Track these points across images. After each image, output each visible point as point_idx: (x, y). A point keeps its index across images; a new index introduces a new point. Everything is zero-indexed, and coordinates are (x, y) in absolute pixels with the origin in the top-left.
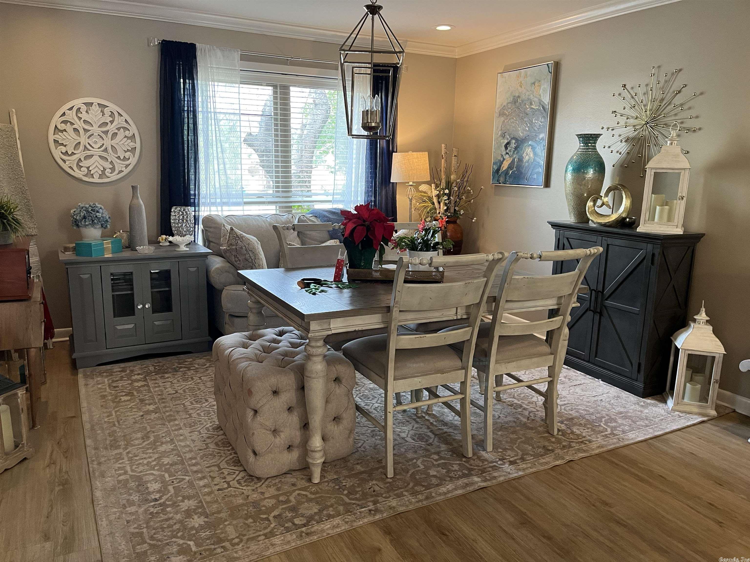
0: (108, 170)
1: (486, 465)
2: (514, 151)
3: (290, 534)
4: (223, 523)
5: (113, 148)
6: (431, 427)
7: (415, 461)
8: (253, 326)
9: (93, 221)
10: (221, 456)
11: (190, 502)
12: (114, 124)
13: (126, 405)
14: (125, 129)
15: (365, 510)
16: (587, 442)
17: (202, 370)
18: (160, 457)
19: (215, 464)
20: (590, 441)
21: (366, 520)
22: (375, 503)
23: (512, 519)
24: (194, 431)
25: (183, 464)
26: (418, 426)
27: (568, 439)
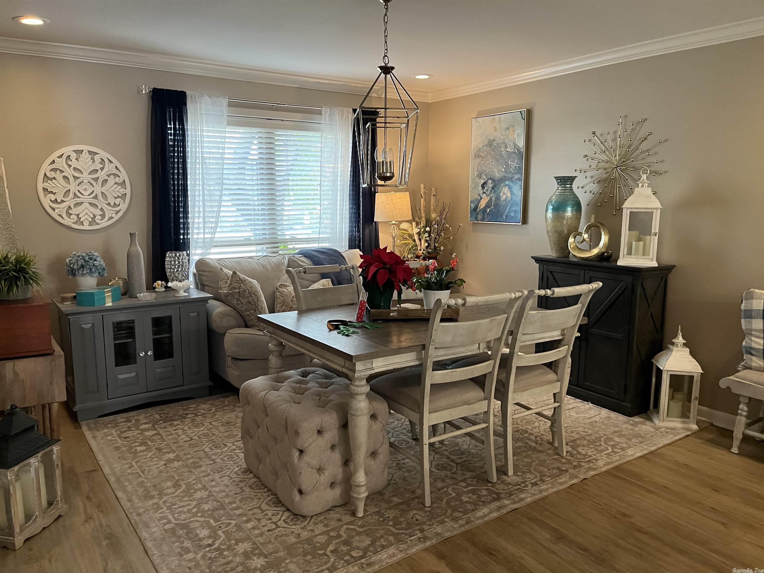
0: (98, 217)
1: (511, 488)
2: (491, 191)
3: (352, 566)
4: (284, 562)
5: (103, 195)
6: (450, 456)
7: (445, 489)
8: (275, 368)
9: (91, 269)
10: (259, 498)
11: (245, 544)
12: (104, 171)
13: (144, 455)
14: (116, 175)
15: (414, 539)
16: (594, 461)
17: (210, 416)
18: (199, 504)
19: (256, 506)
20: (596, 460)
21: (418, 548)
22: (422, 531)
23: (549, 536)
24: (224, 476)
25: (224, 509)
26: (439, 456)
27: (576, 459)
